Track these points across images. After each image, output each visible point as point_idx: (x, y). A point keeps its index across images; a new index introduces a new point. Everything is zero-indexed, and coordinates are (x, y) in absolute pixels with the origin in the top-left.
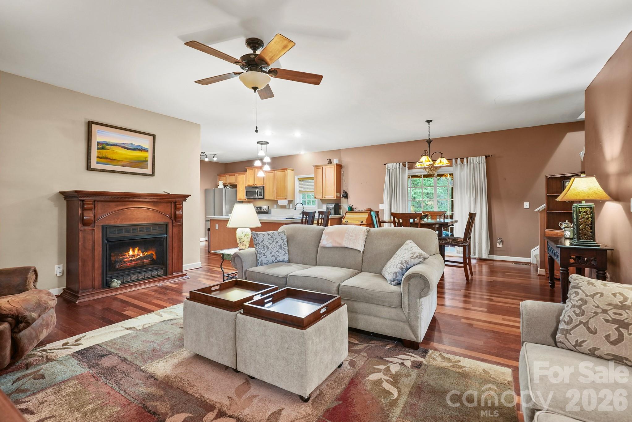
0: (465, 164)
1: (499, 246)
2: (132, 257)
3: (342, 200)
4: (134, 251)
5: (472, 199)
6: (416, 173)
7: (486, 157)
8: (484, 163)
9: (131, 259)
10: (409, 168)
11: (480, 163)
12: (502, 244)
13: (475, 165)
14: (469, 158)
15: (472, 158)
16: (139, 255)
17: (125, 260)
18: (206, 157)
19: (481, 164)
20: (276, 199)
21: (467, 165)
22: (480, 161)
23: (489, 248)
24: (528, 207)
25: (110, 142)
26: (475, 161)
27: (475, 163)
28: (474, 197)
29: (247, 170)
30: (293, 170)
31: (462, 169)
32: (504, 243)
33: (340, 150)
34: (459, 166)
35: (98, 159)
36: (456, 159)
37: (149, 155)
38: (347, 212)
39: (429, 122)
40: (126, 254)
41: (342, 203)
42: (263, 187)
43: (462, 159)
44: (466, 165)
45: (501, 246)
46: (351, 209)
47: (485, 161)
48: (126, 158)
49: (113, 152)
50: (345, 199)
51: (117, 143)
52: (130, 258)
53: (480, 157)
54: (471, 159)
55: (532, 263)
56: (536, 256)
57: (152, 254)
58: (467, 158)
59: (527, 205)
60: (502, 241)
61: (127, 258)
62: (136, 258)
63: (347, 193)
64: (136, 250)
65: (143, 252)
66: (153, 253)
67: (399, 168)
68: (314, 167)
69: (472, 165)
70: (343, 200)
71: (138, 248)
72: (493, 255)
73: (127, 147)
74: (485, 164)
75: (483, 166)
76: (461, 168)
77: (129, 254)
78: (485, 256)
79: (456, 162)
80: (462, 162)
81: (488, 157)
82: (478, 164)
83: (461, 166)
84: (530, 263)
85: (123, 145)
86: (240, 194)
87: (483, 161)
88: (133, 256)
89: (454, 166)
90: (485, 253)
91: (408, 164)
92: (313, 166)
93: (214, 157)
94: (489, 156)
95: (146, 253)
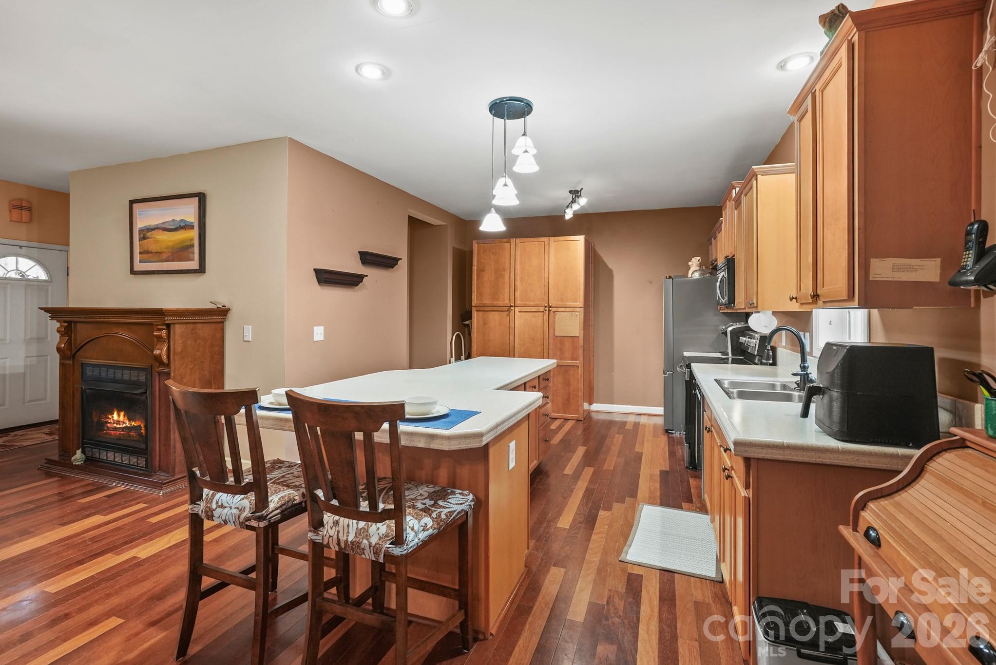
2: (117, 424)
4: (119, 415)
9: (115, 425)
16: (126, 424)
17: (109, 425)
25: (150, 225)
35: (141, 255)
37: (194, 234)
40: (110, 417)
48: (167, 248)
49: (155, 240)
51: (157, 225)
52: (114, 423)
57: (139, 426)
61: (111, 423)
62: (121, 426)
64: (122, 414)
65: (130, 420)
66: (142, 426)
71: (123, 412)
73: (168, 227)
77: (113, 417)
85: (164, 226)
88: (118, 422)
95: (133, 423)
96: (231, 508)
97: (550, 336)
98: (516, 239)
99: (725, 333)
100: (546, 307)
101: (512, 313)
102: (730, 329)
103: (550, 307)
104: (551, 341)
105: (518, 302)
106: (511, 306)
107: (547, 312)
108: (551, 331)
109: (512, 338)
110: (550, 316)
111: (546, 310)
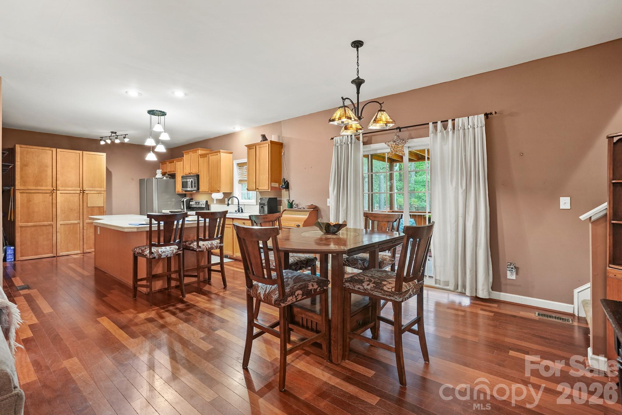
0: (449, 130)
1: (511, 276)
3: (282, 192)
5: (460, 191)
6: (377, 150)
7: (486, 115)
8: (482, 127)
10: (364, 143)
11: (476, 127)
12: (517, 274)
13: (467, 131)
14: (456, 120)
15: (460, 119)
18: (116, 138)
19: (476, 129)
20: (210, 192)
21: (453, 132)
22: (476, 123)
23: (491, 280)
24: (568, 207)
26: (466, 125)
27: (466, 128)
28: (464, 187)
29: (184, 155)
30: (232, 153)
31: (444, 139)
32: (520, 271)
33: (281, 121)
34: (439, 134)
36: (435, 123)
38: (285, 210)
39: (357, 44)
41: (282, 197)
42: (198, 176)
43: (445, 122)
44: (451, 133)
45: (514, 277)
46: (291, 205)
47: (484, 122)
50: (286, 190)
53: (476, 116)
54: (459, 121)
55: (576, 314)
56: (584, 303)
58: (453, 120)
59: (565, 203)
60: (517, 269)
63: (288, 183)
67: (351, 143)
68: (246, 148)
69: (461, 131)
70: (284, 192)
72: (500, 291)
74: (484, 128)
75: (480, 133)
76: (443, 137)
78: (482, 294)
79: (436, 128)
80: (445, 127)
81: (489, 116)
82: (471, 130)
83: (443, 135)
84: (573, 315)
86: (178, 185)
87: (481, 122)
89: (431, 135)
90: (483, 290)
91: (363, 137)
92: (246, 146)
93: (124, 138)
94: (491, 114)
96: (168, 251)
97: (84, 207)
98: (57, 149)
99: (183, 201)
100: (81, 190)
101: (54, 194)
102: (185, 200)
103: (84, 190)
104: (85, 210)
105: (59, 188)
106: (54, 190)
107: (82, 193)
108: (85, 204)
109: (54, 210)
110: (84, 196)
111: (81, 192)
